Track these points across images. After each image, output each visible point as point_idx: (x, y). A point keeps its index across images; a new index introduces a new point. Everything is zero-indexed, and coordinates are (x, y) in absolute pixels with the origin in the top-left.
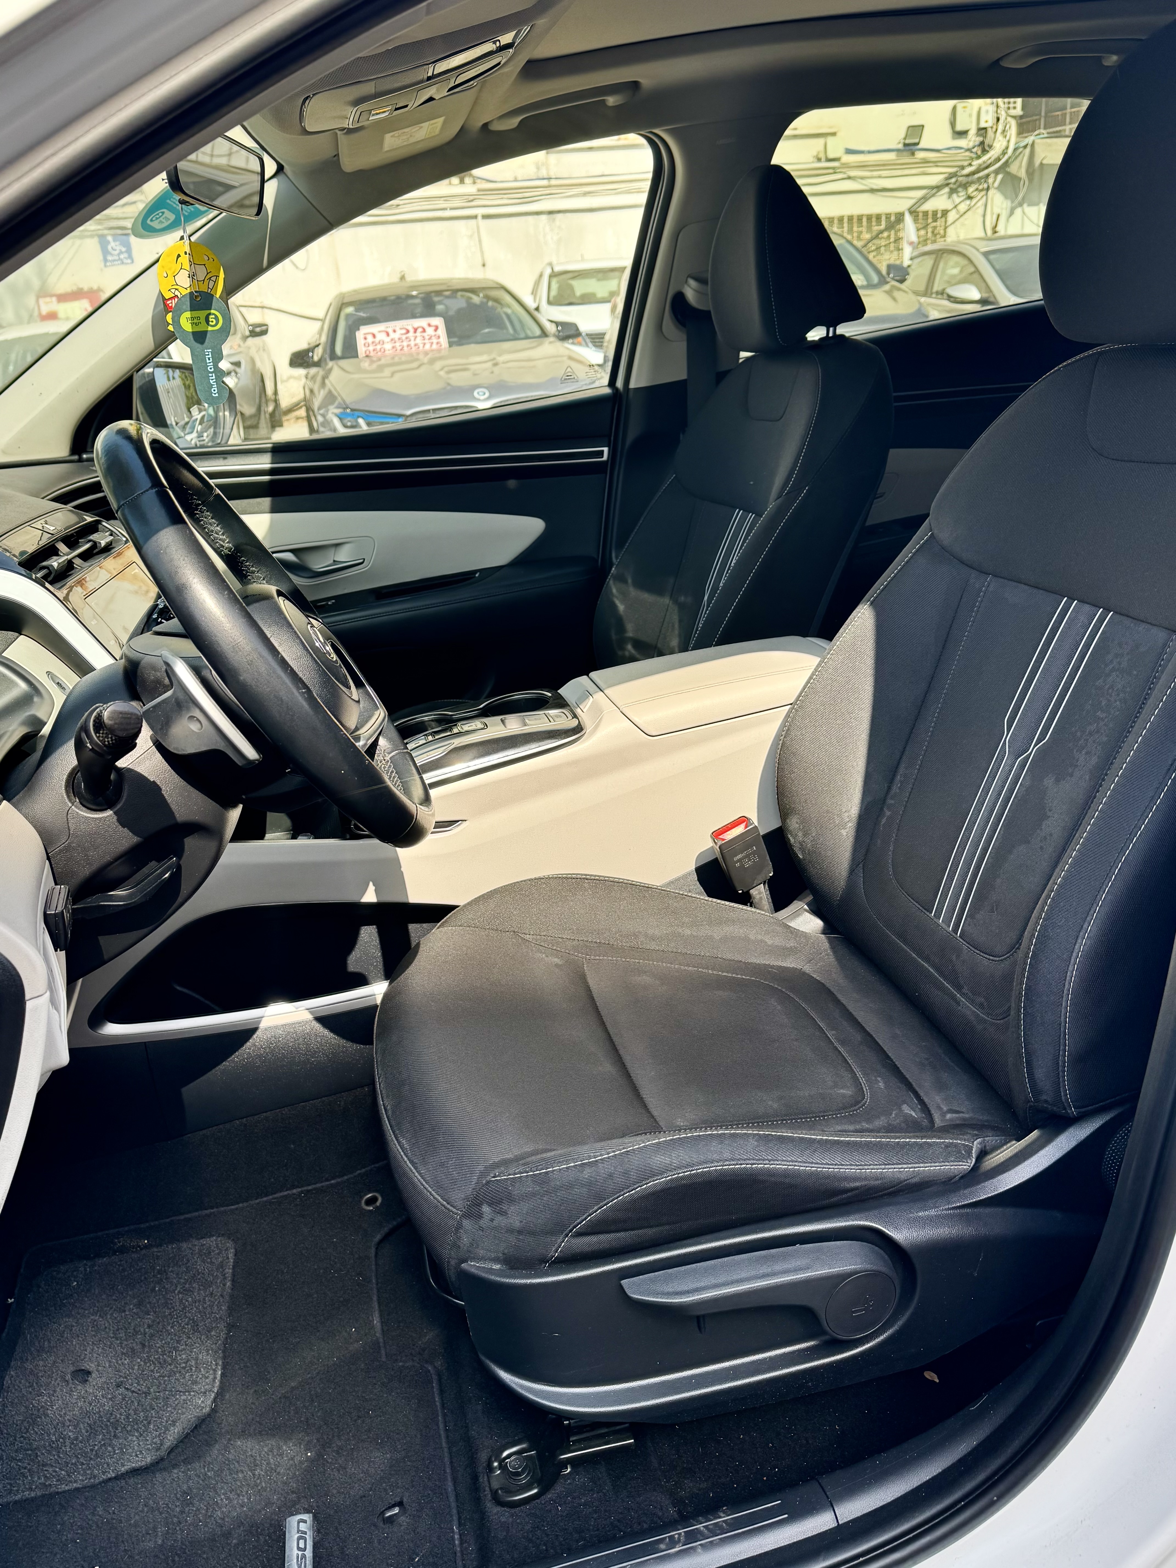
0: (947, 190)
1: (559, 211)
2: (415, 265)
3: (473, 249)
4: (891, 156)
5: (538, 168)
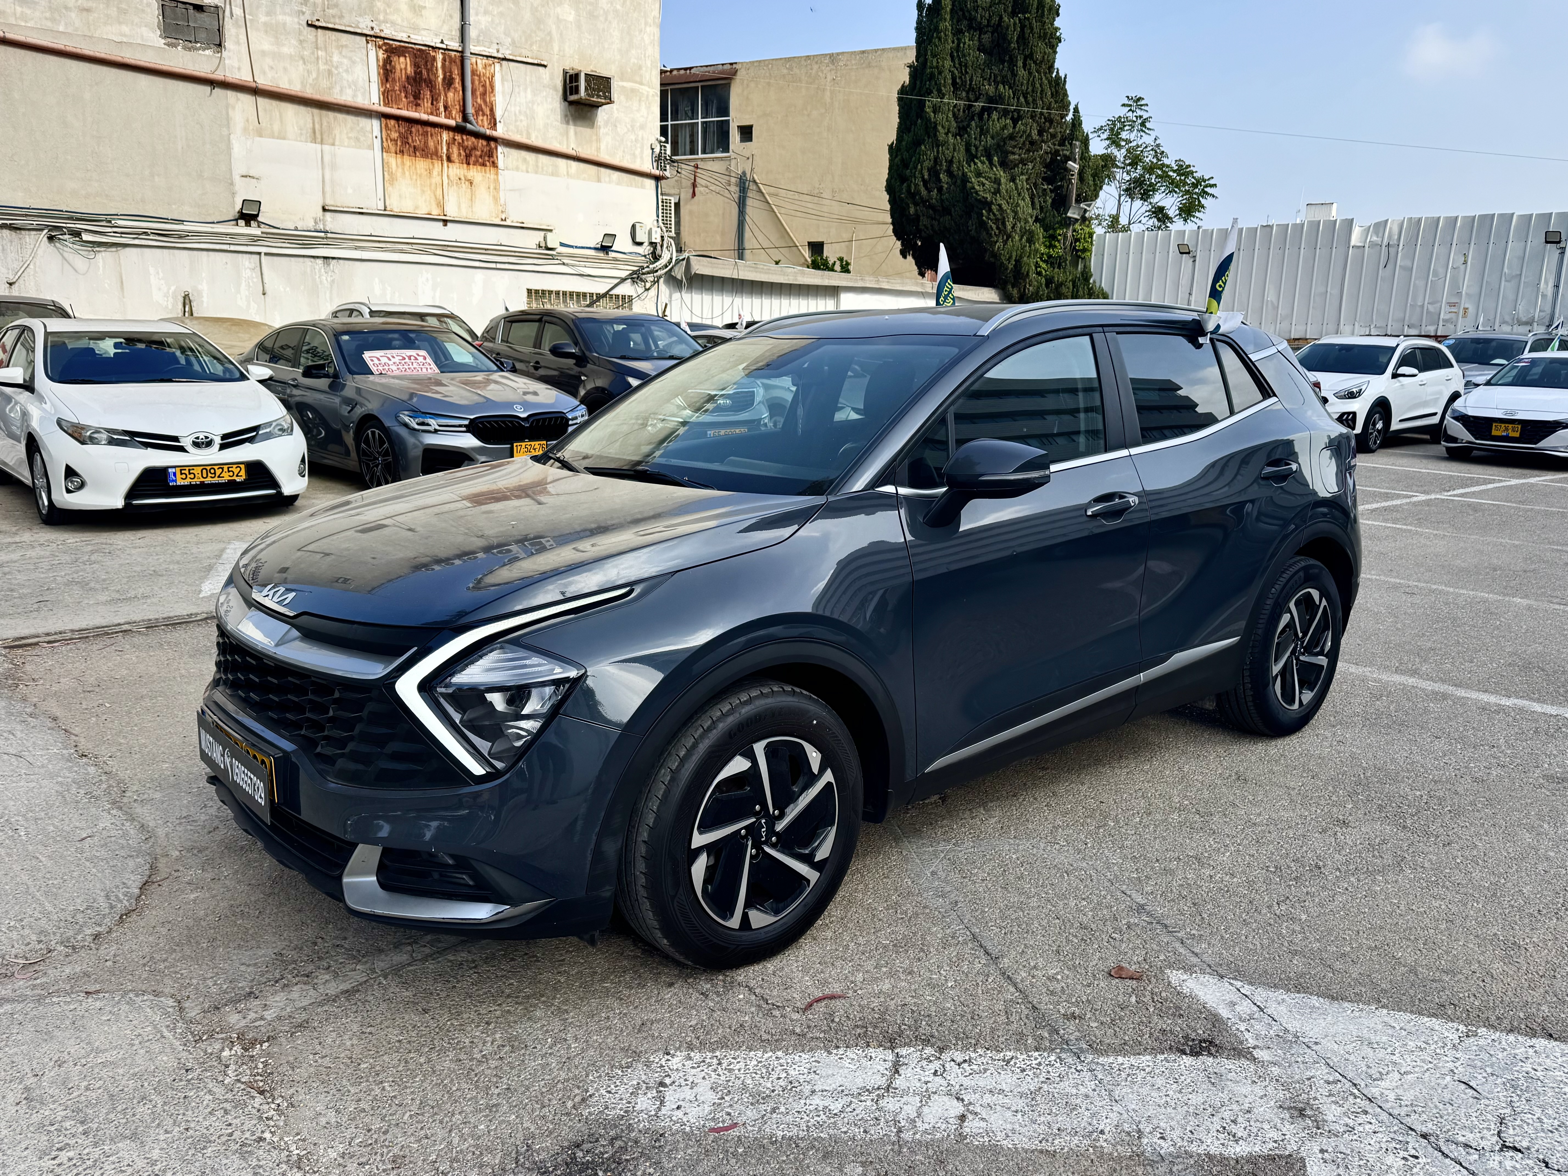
0: (630, 282)
1: (333, 258)
2: (200, 287)
3: (255, 280)
4: (592, 253)
5: (316, 223)
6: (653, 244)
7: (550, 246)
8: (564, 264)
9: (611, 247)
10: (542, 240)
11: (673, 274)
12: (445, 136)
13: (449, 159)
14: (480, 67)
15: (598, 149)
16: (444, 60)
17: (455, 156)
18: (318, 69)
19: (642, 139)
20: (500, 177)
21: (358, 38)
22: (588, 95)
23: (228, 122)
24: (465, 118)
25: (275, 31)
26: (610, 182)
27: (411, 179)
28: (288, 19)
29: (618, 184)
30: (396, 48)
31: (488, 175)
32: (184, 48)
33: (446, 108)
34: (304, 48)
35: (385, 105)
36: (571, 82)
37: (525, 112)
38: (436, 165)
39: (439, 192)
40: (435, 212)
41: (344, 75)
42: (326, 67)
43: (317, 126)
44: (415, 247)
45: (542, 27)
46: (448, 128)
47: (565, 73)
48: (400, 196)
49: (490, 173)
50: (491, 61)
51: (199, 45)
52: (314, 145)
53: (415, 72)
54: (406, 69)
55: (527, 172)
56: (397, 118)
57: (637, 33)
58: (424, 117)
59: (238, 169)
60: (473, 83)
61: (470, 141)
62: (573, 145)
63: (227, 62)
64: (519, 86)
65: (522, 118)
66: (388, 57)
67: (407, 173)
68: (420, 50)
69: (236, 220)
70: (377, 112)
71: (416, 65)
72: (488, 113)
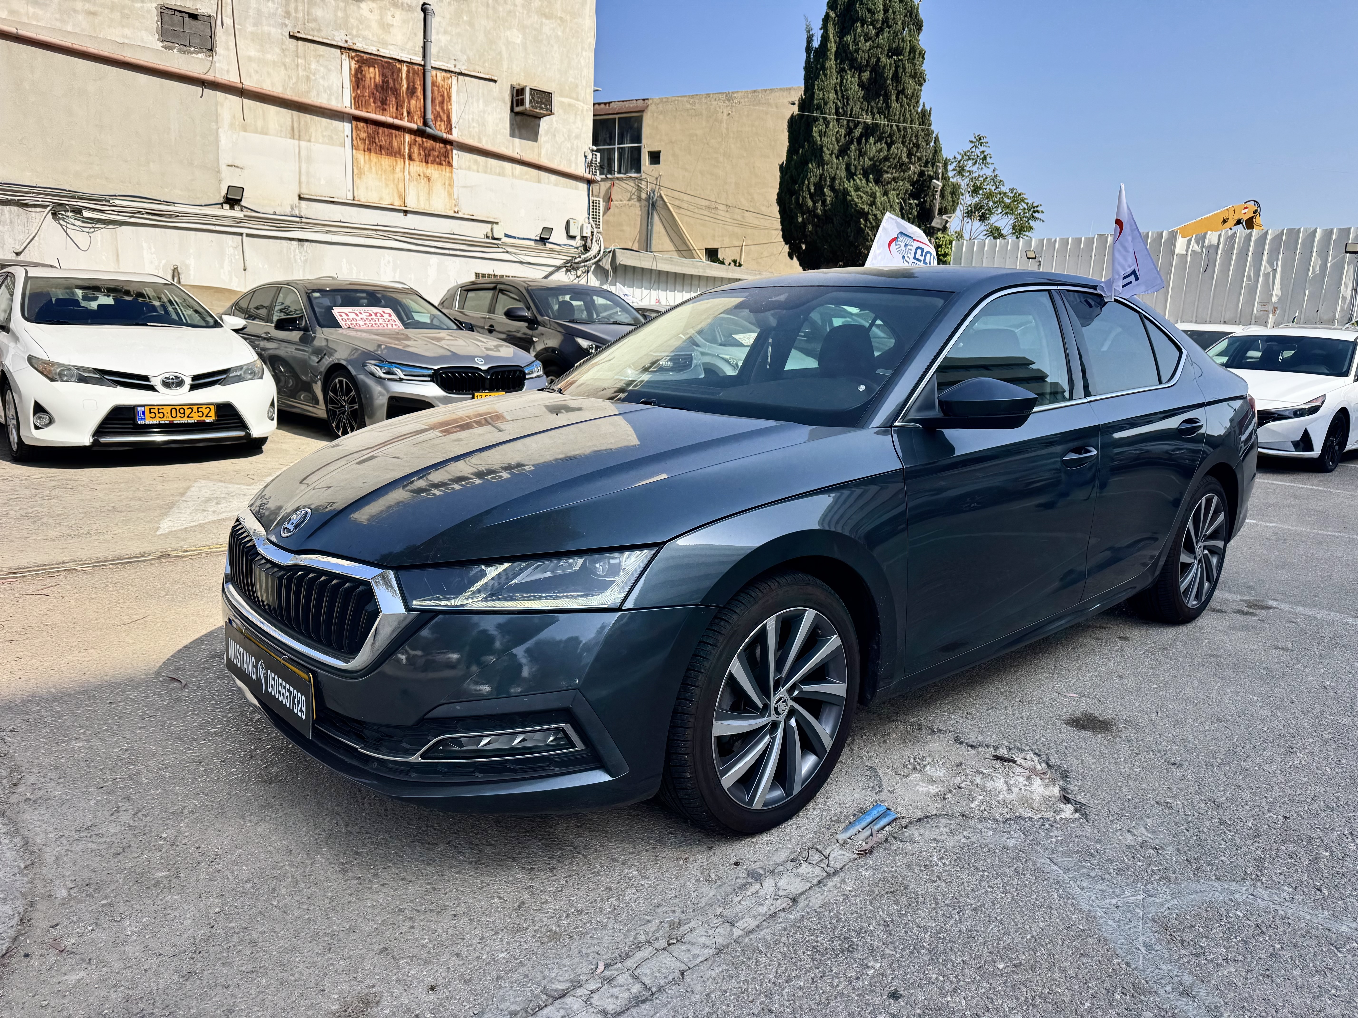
0: (564, 269)
1: (307, 241)
2: (188, 262)
3: (237, 257)
4: (532, 243)
5: (292, 209)
6: (584, 238)
7: (496, 236)
8: (507, 252)
9: (548, 239)
10: (489, 231)
11: (601, 263)
12: (408, 137)
13: (410, 158)
14: (439, 79)
15: (539, 155)
16: (408, 72)
17: (415, 156)
18: (298, 75)
19: (577, 147)
20: (454, 176)
21: (333, 50)
22: (532, 106)
23: (216, 118)
24: (425, 123)
25: (261, 40)
26: (549, 183)
27: (377, 174)
28: (273, 30)
29: (556, 185)
30: (366, 60)
31: (444, 173)
32: (180, 51)
33: (409, 113)
34: (285, 56)
35: (356, 108)
36: (517, 95)
37: (477, 120)
38: (399, 163)
39: (401, 186)
40: (397, 204)
41: (321, 81)
42: (305, 73)
43: (296, 125)
44: (378, 233)
45: (494, 47)
46: (410, 131)
47: (512, 87)
48: (367, 188)
49: (445, 171)
50: (448, 75)
51: (192, 49)
52: (292, 141)
53: (383, 81)
54: (375, 78)
55: (478, 172)
56: (366, 121)
57: (575, 56)
58: (390, 120)
59: (225, 159)
60: (433, 92)
61: (429, 143)
62: (517, 150)
63: (217, 65)
64: (472, 98)
65: (475, 125)
66: (360, 67)
67: (374, 169)
68: (387, 62)
69: (222, 204)
70: (348, 114)
71: (383, 75)
72: (445, 119)
